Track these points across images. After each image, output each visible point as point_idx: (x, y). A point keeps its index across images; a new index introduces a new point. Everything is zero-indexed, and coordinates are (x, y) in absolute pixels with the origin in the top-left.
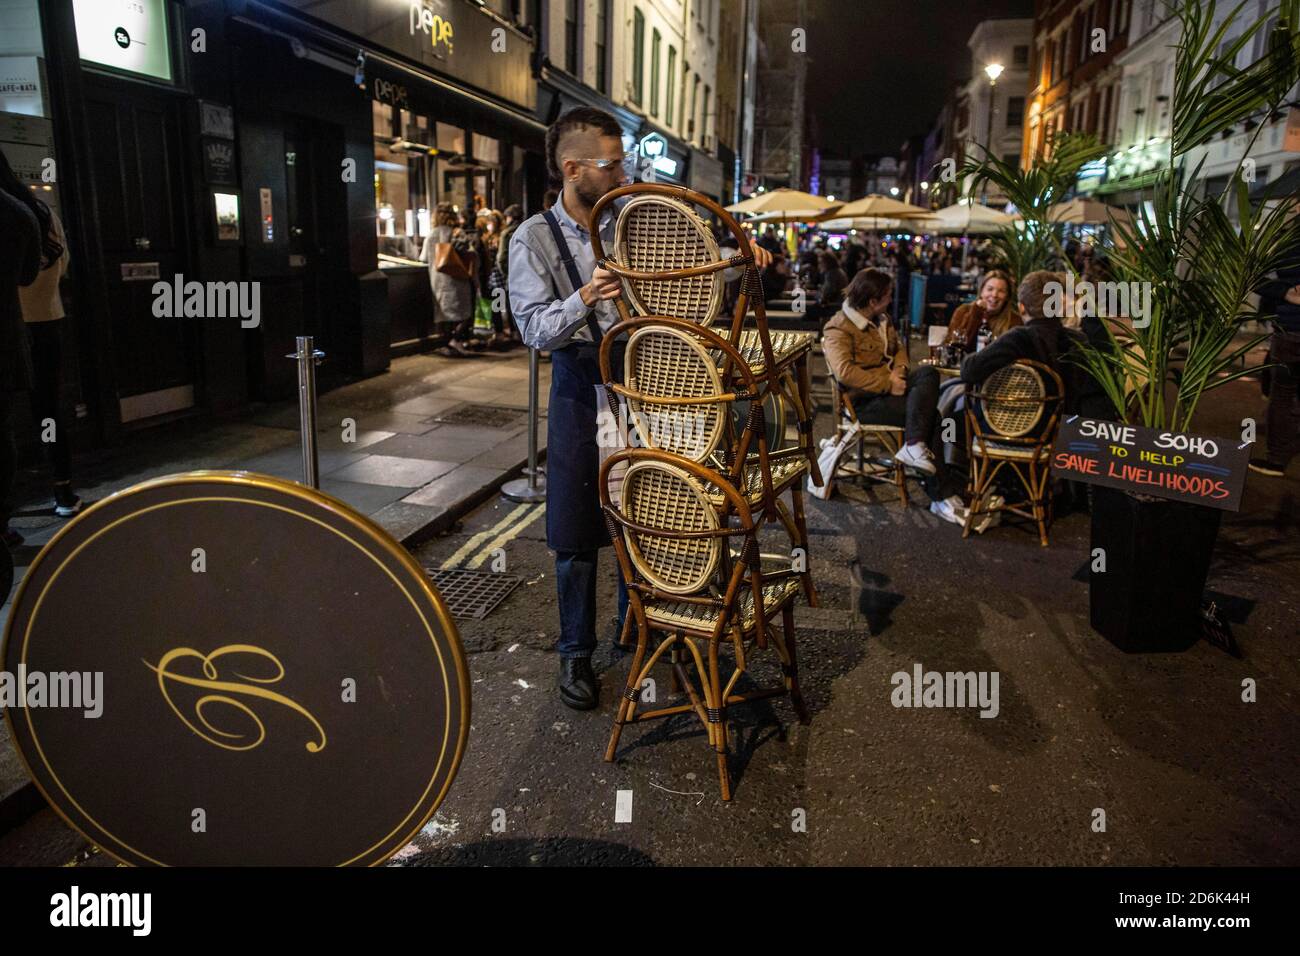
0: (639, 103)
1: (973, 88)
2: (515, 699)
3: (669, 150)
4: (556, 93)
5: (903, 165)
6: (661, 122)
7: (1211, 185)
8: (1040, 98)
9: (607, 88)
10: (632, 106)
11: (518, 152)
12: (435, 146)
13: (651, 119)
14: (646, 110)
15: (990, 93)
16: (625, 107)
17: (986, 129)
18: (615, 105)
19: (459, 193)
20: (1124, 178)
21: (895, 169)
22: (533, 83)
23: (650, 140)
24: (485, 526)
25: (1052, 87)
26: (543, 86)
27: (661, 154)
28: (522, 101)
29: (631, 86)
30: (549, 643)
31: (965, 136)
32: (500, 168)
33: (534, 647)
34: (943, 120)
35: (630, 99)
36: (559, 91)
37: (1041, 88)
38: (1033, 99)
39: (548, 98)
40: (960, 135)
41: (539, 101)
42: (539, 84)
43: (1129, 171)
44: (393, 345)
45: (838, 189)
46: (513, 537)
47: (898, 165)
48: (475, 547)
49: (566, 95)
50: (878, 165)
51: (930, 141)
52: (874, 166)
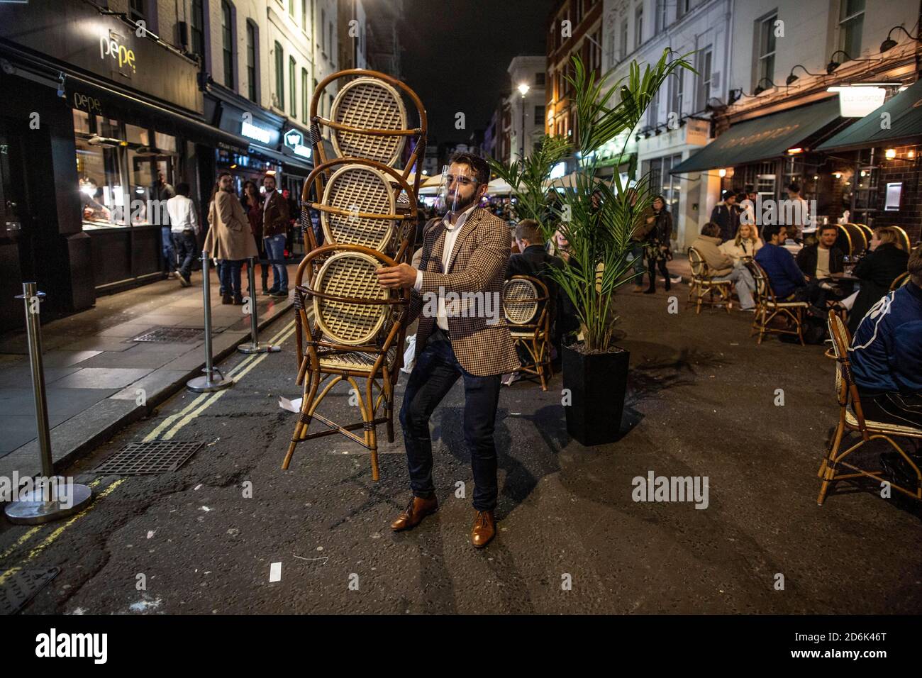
0: (282, 108)
1: (512, 99)
2: (200, 519)
3: (305, 140)
4: (218, 101)
5: (472, 149)
6: (299, 121)
7: (653, 163)
8: (553, 107)
9: (258, 98)
10: (277, 110)
11: (191, 145)
12: (125, 140)
13: (292, 119)
14: (287, 113)
15: (523, 103)
16: (271, 111)
17: (521, 126)
18: (264, 109)
19: (146, 173)
20: (605, 159)
21: (466, 152)
22: (200, 94)
23: (291, 134)
24: (176, 410)
25: (560, 100)
26: (207, 96)
27: (300, 143)
28: (192, 107)
29: (275, 96)
30: (224, 481)
31: (510, 130)
32: (178, 155)
33: (213, 485)
34: (495, 119)
35: (275, 106)
36: (220, 100)
37: (553, 101)
38: (549, 108)
39: (212, 105)
40: (506, 130)
41: (205, 106)
42: (204, 95)
43: (607, 154)
44: (97, 287)
45: (429, 165)
46: (197, 416)
47: (468, 149)
48: (169, 424)
49: (226, 103)
50: (455, 149)
51: (488, 134)
52: (452, 150)
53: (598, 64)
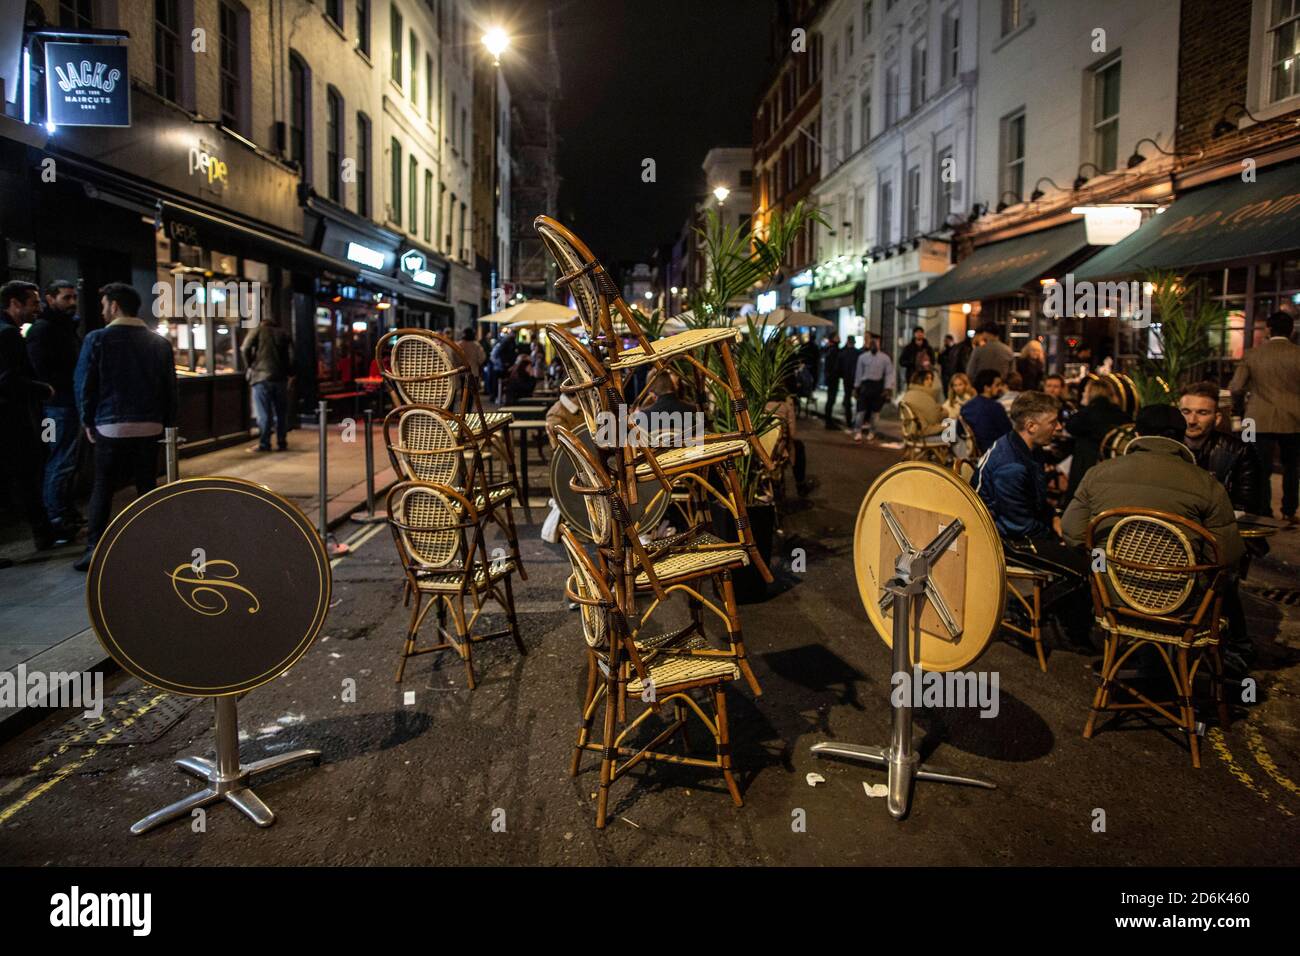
0: (399, 222)
1: (708, 205)
3: (429, 264)
4: (321, 218)
5: (655, 271)
6: (420, 239)
7: (886, 295)
8: (761, 217)
9: (368, 212)
10: (392, 226)
11: (286, 274)
12: (210, 269)
13: (411, 237)
14: (405, 228)
15: (722, 211)
16: (385, 227)
18: (377, 226)
20: (826, 288)
21: (648, 274)
22: (300, 210)
23: (410, 256)
25: (770, 208)
26: (309, 212)
27: (421, 268)
28: (290, 227)
29: (391, 207)
31: (705, 246)
32: (269, 285)
34: (686, 232)
35: (390, 219)
36: (323, 217)
37: (761, 209)
38: (756, 218)
39: (313, 223)
40: (701, 246)
41: (306, 226)
42: (305, 211)
43: (829, 282)
47: (651, 271)
49: (330, 220)
50: (633, 271)
51: (678, 249)
52: (629, 272)
53: (816, 163)
